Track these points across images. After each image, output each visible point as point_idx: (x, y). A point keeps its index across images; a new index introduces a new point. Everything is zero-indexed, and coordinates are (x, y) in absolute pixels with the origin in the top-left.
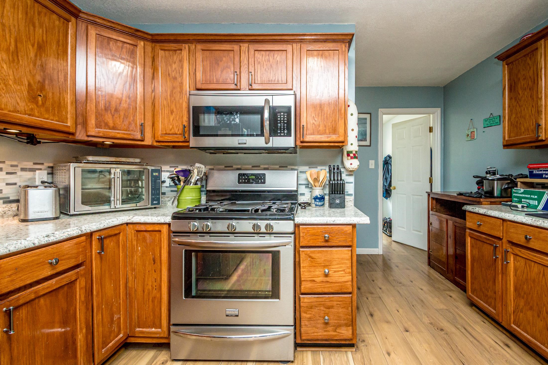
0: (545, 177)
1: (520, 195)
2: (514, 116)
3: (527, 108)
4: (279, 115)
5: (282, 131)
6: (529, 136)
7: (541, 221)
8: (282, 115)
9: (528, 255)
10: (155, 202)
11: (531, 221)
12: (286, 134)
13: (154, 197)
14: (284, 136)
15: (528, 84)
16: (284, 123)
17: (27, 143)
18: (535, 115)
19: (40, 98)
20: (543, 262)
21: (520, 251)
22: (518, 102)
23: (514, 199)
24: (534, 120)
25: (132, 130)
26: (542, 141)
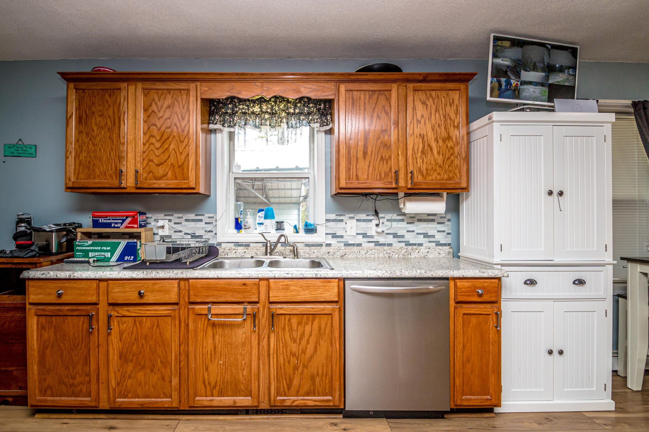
0: (114, 226)
1: (87, 248)
2: (84, 154)
3: (104, 149)
6: (106, 181)
7: (154, 272)
9: (140, 312)
11: (142, 274)
15: (107, 123)
18: (115, 160)
20: (159, 314)
21: (128, 311)
22: (90, 139)
23: (77, 253)
24: (114, 165)
26: (125, 188)
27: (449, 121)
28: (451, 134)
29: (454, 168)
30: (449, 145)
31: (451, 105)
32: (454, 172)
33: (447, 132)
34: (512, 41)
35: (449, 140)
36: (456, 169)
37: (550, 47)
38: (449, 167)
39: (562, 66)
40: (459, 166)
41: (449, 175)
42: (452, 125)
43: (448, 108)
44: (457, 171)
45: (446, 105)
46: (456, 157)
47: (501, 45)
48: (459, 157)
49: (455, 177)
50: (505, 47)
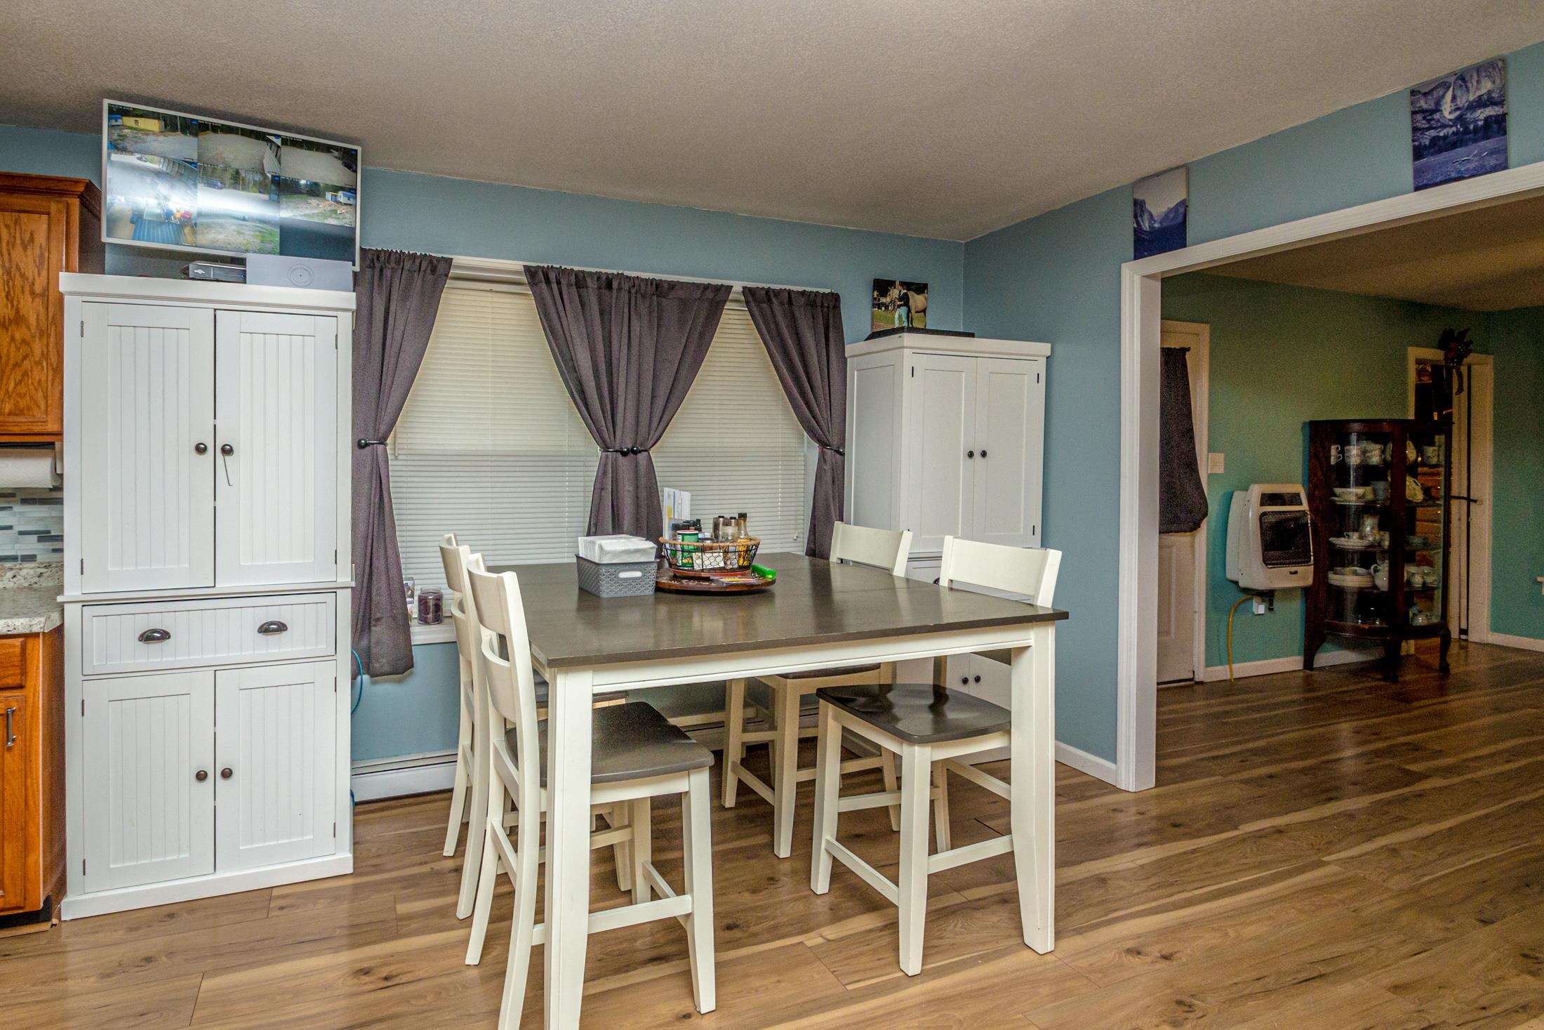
27: (18, 281)
28: (23, 311)
29: (31, 387)
30: (18, 336)
31: (25, 248)
32: (31, 398)
33: (12, 306)
34: (165, 121)
35: (17, 324)
36: (36, 390)
37: (278, 142)
38: (16, 385)
39: (316, 184)
40: (44, 384)
41: (16, 404)
42: (27, 289)
43: (17, 253)
44: (40, 394)
45: (14, 244)
46: (39, 363)
47: (133, 125)
48: (45, 364)
49: (34, 407)
50: (147, 132)
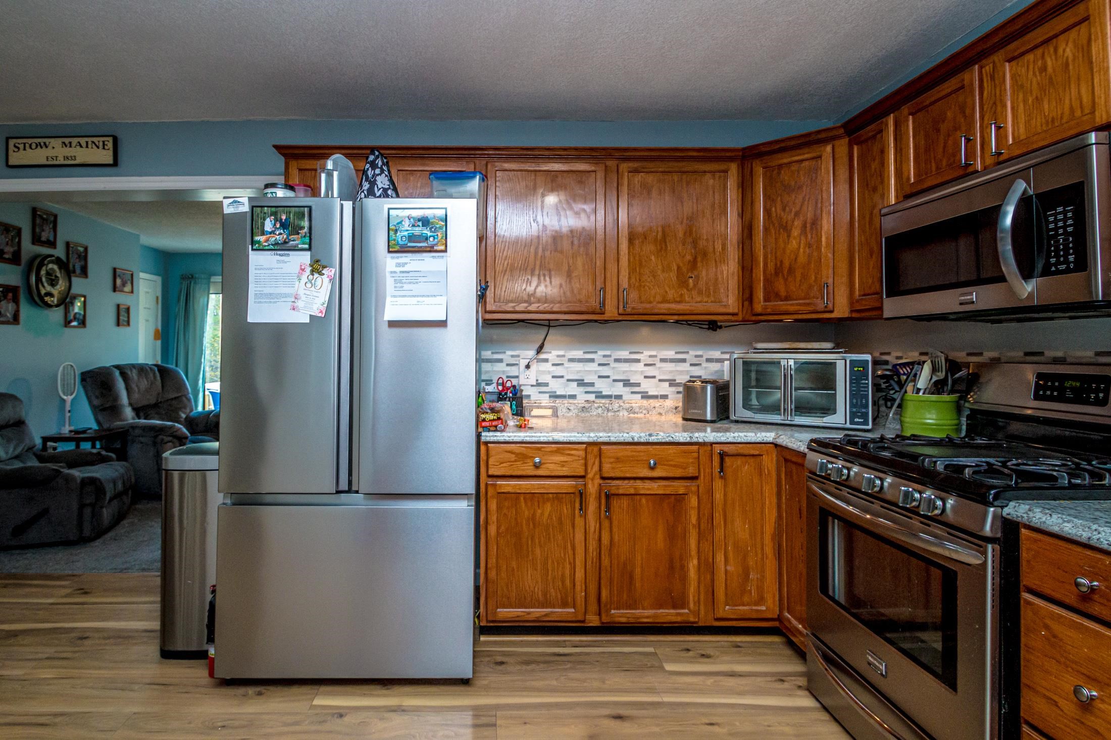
4: (1051, 215)
5: (1062, 259)
8: (1060, 213)
10: (857, 420)
12: (1072, 266)
13: (854, 410)
14: (1068, 271)
16: (1066, 233)
17: (709, 329)
19: (691, 280)
25: (814, 297)
